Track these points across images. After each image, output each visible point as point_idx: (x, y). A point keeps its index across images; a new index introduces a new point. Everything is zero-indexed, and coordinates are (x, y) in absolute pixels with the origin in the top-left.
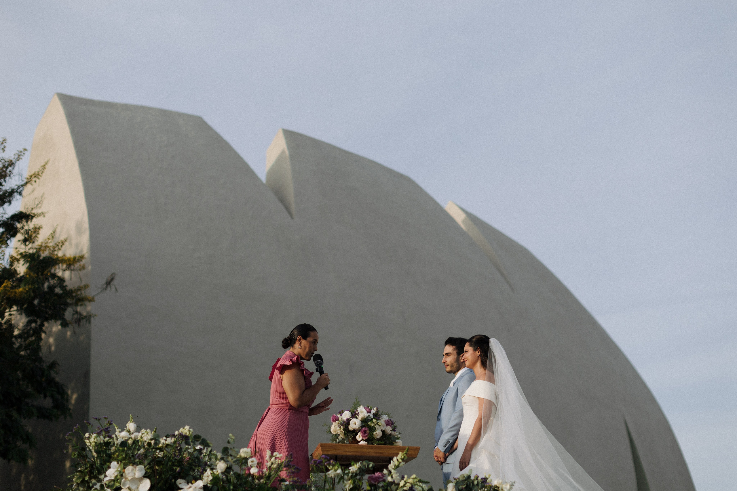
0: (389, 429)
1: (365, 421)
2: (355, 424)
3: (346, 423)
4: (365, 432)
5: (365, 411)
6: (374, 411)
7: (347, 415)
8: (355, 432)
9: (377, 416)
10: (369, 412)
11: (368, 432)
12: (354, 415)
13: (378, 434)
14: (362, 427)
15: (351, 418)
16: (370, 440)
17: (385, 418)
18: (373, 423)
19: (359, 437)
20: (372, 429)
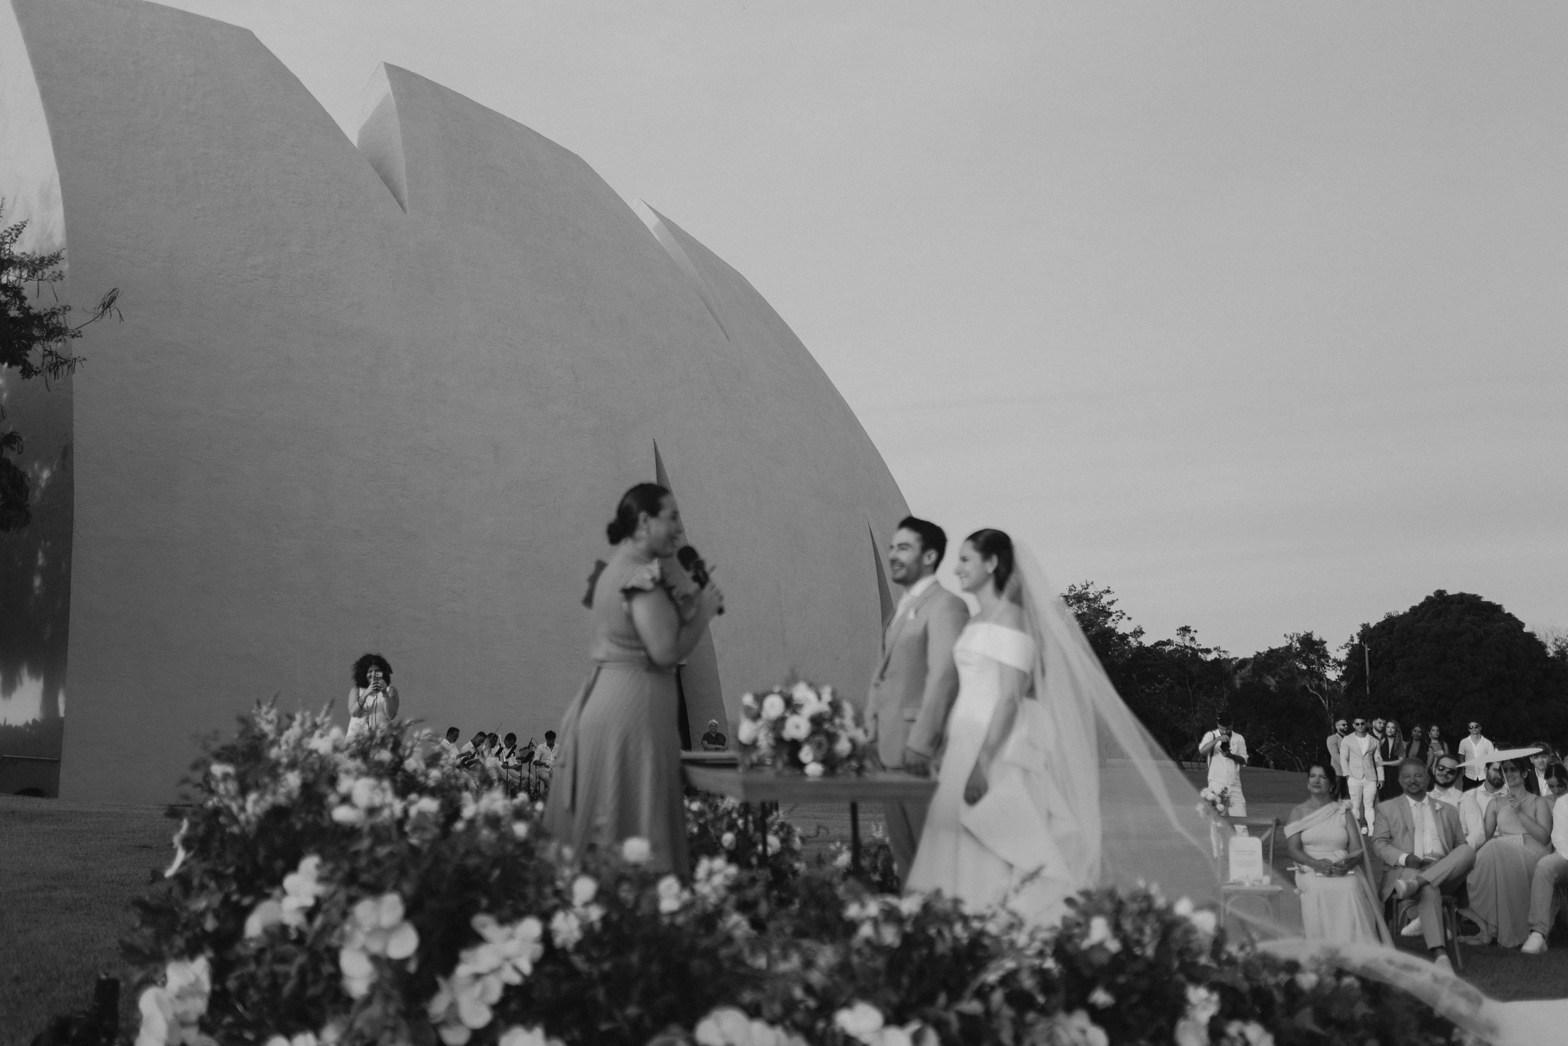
0: (860, 736)
1: (817, 721)
2: (797, 727)
3: (778, 724)
4: (819, 745)
5: (811, 696)
6: (827, 696)
7: (773, 706)
8: (795, 746)
9: (835, 707)
10: (819, 697)
11: (825, 746)
12: (791, 705)
13: (843, 747)
14: (813, 733)
15: (787, 715)
16: (830, 762)
17: (848, 710)
18: (833, 724)
19: (806, 754)
20: (832, 738)
